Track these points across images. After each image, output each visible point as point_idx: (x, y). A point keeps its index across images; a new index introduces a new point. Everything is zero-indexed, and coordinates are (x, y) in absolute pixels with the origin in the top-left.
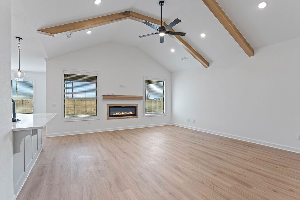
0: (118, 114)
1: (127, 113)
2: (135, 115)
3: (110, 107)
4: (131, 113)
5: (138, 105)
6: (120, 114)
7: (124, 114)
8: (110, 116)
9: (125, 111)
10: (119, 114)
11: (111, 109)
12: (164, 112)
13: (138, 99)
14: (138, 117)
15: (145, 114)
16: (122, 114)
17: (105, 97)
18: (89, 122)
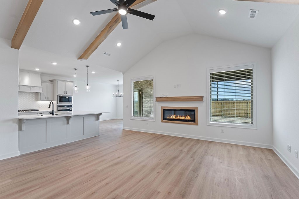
0: (173, 117)
1: (184, 118)
2: (193, 120)
3: (164, 110)
4: (188, 118)
5: (197, 108)
6: (175, 117)
7: (180, 118)
8: (165, 119)
9: (181, 115)
10: (175, 118)
11: (165, 111)
13: (195, 101)
14: (197, 125)
15: (210, 122)
16: (178, 117)
17: (157, 99)
18: (147, 122)
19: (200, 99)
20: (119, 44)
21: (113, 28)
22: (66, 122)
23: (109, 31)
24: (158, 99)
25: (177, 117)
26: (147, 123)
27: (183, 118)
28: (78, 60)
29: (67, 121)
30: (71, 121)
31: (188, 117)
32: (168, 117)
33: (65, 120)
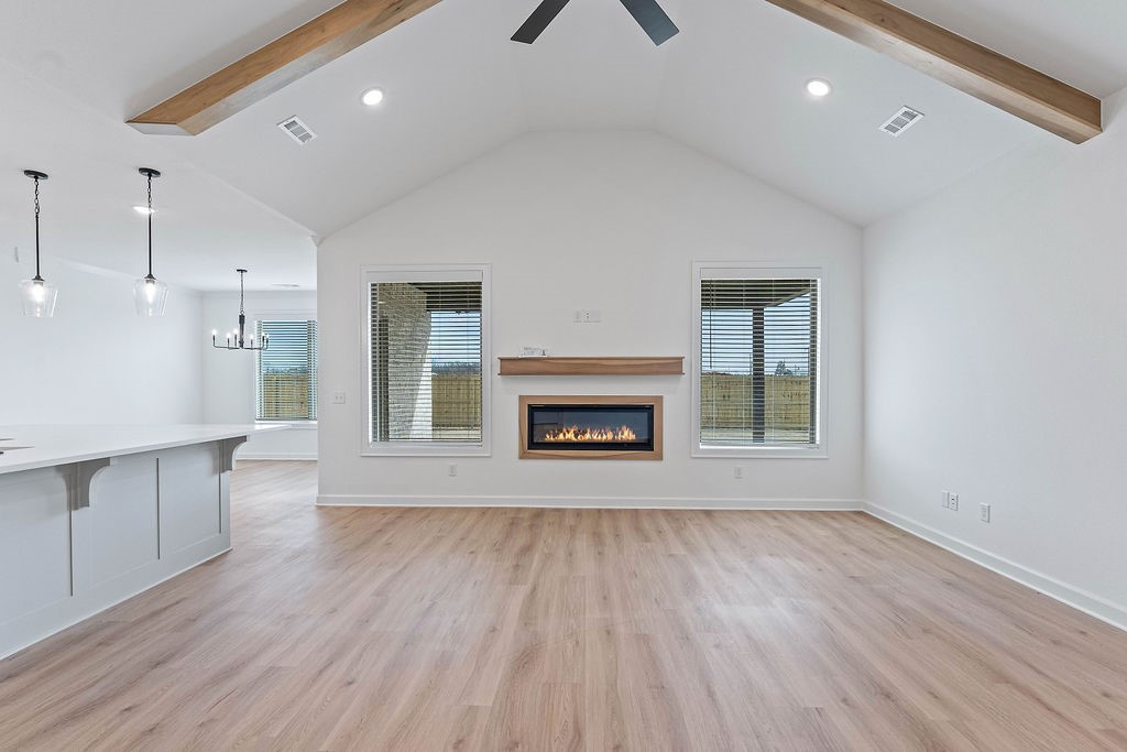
0: (568, 436)
1: (609, 437)
2: (646, 444)
3: (533, 409)
4: (627, 435)
5: (660, 399)
6: (576, 436)
7: (596, 437)
8: (534, 445)
9: (600, 426)
10: (574, 439)
11: (535, 413)
12: (813, 440)
13: (658, 373)
14: (660, 457)
15: (701, 447)
16: (588, 436)
17: (507, 363)
18: (452, 463)
19: (671, 367)
20: (373, 98)
21: (402, 14)
22: (62, 495)
23: (380, 23)
24: (511, 366)
25: (584, 433)
26: (452, 468)
27: (604, 437)
28: (128, 127)
29: (69, 489)
30: (97, 485)
31: (626, 433)
32: (549, 438)
33: (60, 484)
